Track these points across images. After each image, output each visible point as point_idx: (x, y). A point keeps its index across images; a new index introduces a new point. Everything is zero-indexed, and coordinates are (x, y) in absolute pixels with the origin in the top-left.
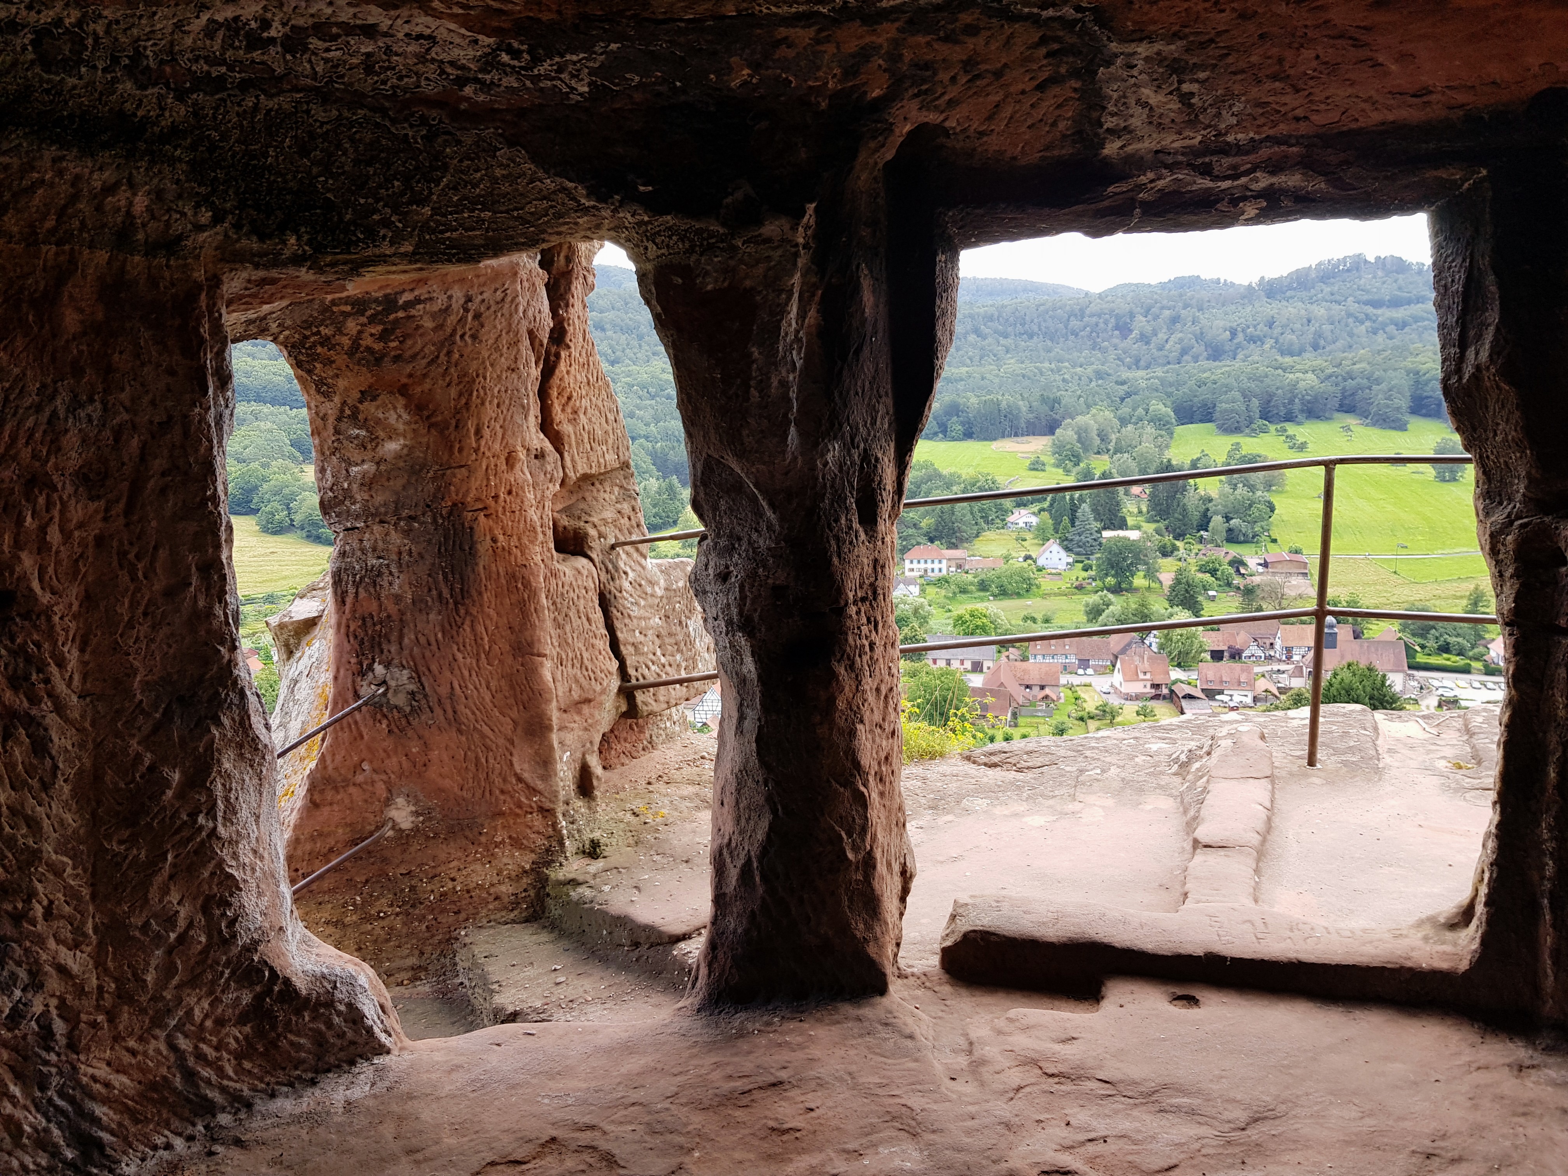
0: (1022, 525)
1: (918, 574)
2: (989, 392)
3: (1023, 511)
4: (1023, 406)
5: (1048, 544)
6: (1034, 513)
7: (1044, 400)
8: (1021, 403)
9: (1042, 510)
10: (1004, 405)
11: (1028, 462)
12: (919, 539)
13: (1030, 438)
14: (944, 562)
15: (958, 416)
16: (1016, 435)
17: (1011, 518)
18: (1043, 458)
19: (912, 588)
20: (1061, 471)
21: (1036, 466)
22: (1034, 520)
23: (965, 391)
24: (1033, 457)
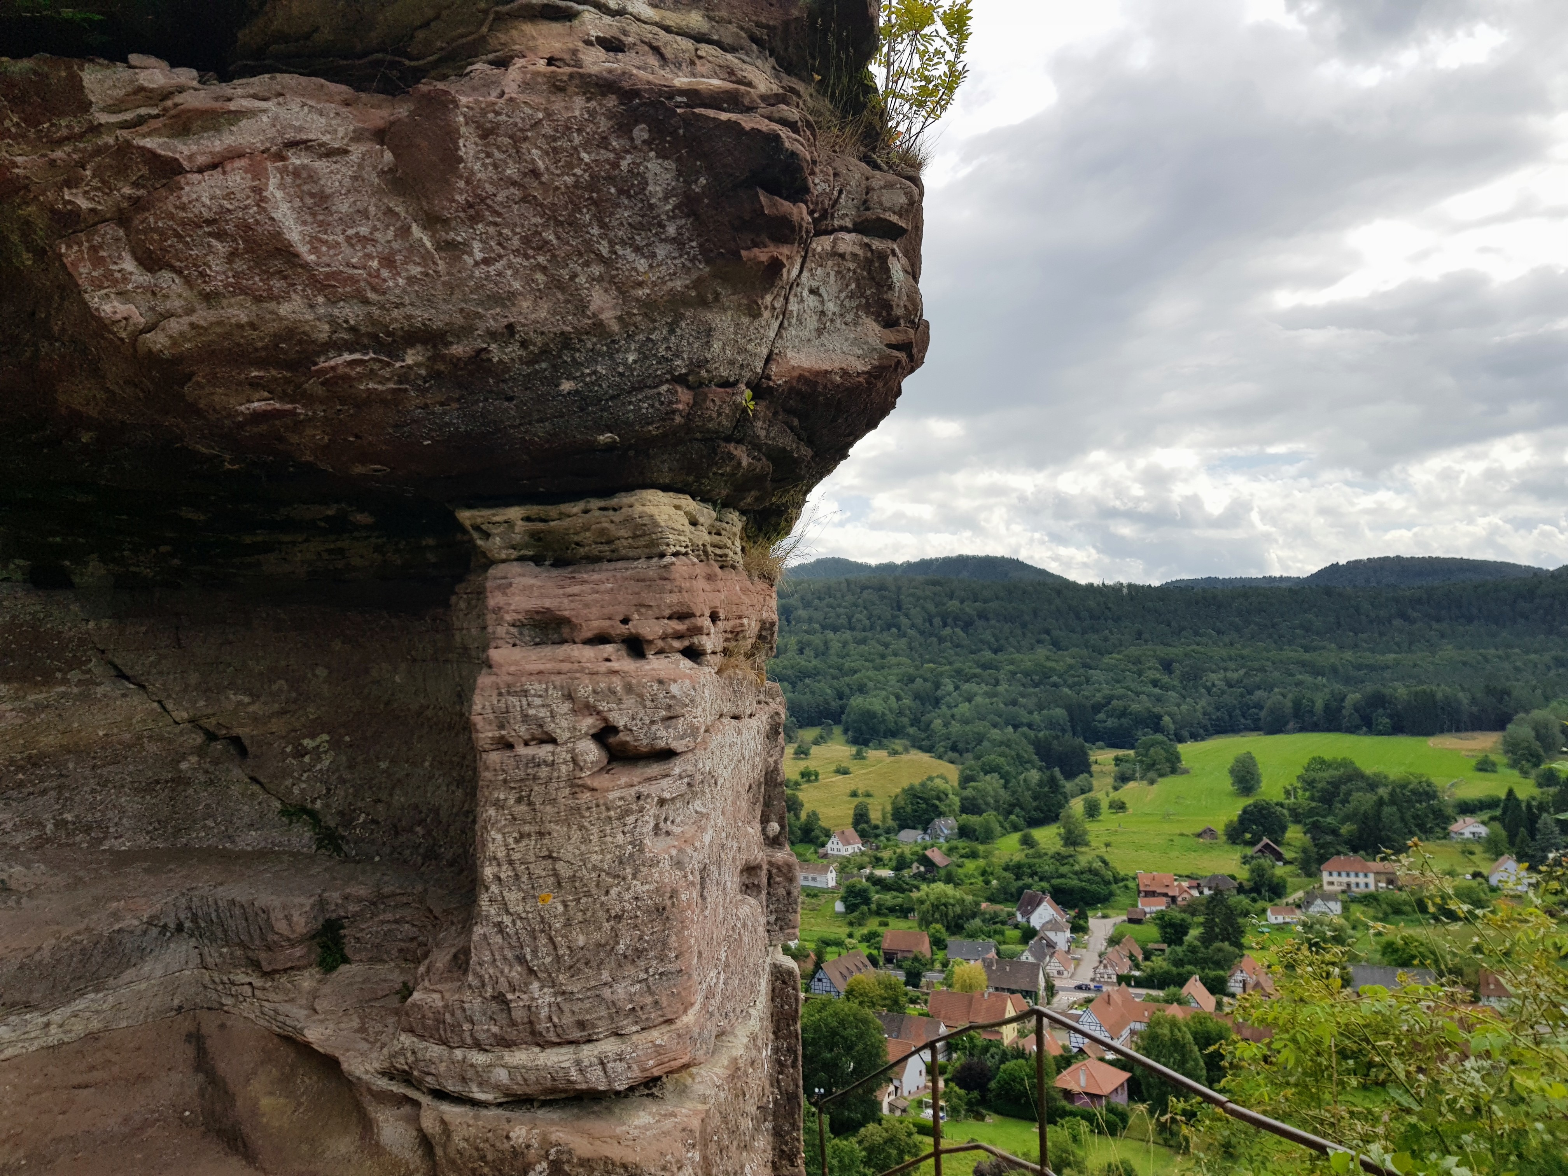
0: (1468, 835)
1: (1340, 888)
2: (1422, 683)
3: (1469, 820)
4: (1464, 698)
5: (1501, 859)
6: (1484, 823)
7: (1489, 691)
8: (1461, 695)
9: (1492, 819)
10: (1439, 696)
11: (1473, 762)
12: (1339, 848)
13: (1476, 734)
14: (1371, 877)
15: (1385, 708)
16: (1458, 730)
17: (1454, 827)
18: (1493, 757)
19: (1332, 904)
20: (1516, 772)
21: (1485, 766)
22: (1483, 831)
23: (1393, 680)
24: (1481, 756)
